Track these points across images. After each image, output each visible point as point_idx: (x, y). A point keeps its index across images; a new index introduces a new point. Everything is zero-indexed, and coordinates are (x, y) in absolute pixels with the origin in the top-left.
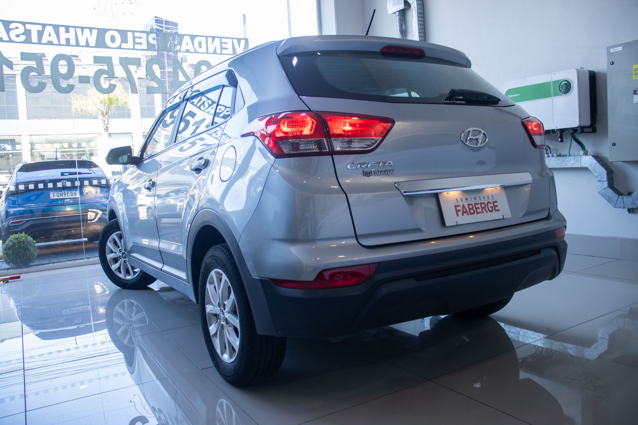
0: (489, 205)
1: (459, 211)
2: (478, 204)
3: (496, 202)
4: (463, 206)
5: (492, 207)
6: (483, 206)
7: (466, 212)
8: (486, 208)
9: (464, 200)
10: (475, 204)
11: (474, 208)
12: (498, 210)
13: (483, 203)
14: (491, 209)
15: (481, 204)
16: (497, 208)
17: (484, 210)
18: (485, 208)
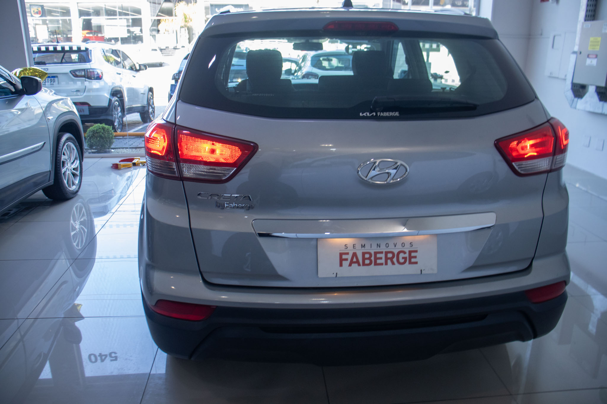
0: (401, 255)
2: (382, 253)
3: (415, 251)
4: (355, 255)
5: (404, 258)
6: (390, 255)
7: (358, 262)
8: (395, 260)
9: (358, 246)
10: (376, 253)
11: (373, 258)
12: (416, 263)
13: (392, 252)
14: (402, 261)
15: (387, 253)
16: (413, 260)
17: (389, 261)
18: (391, 259)
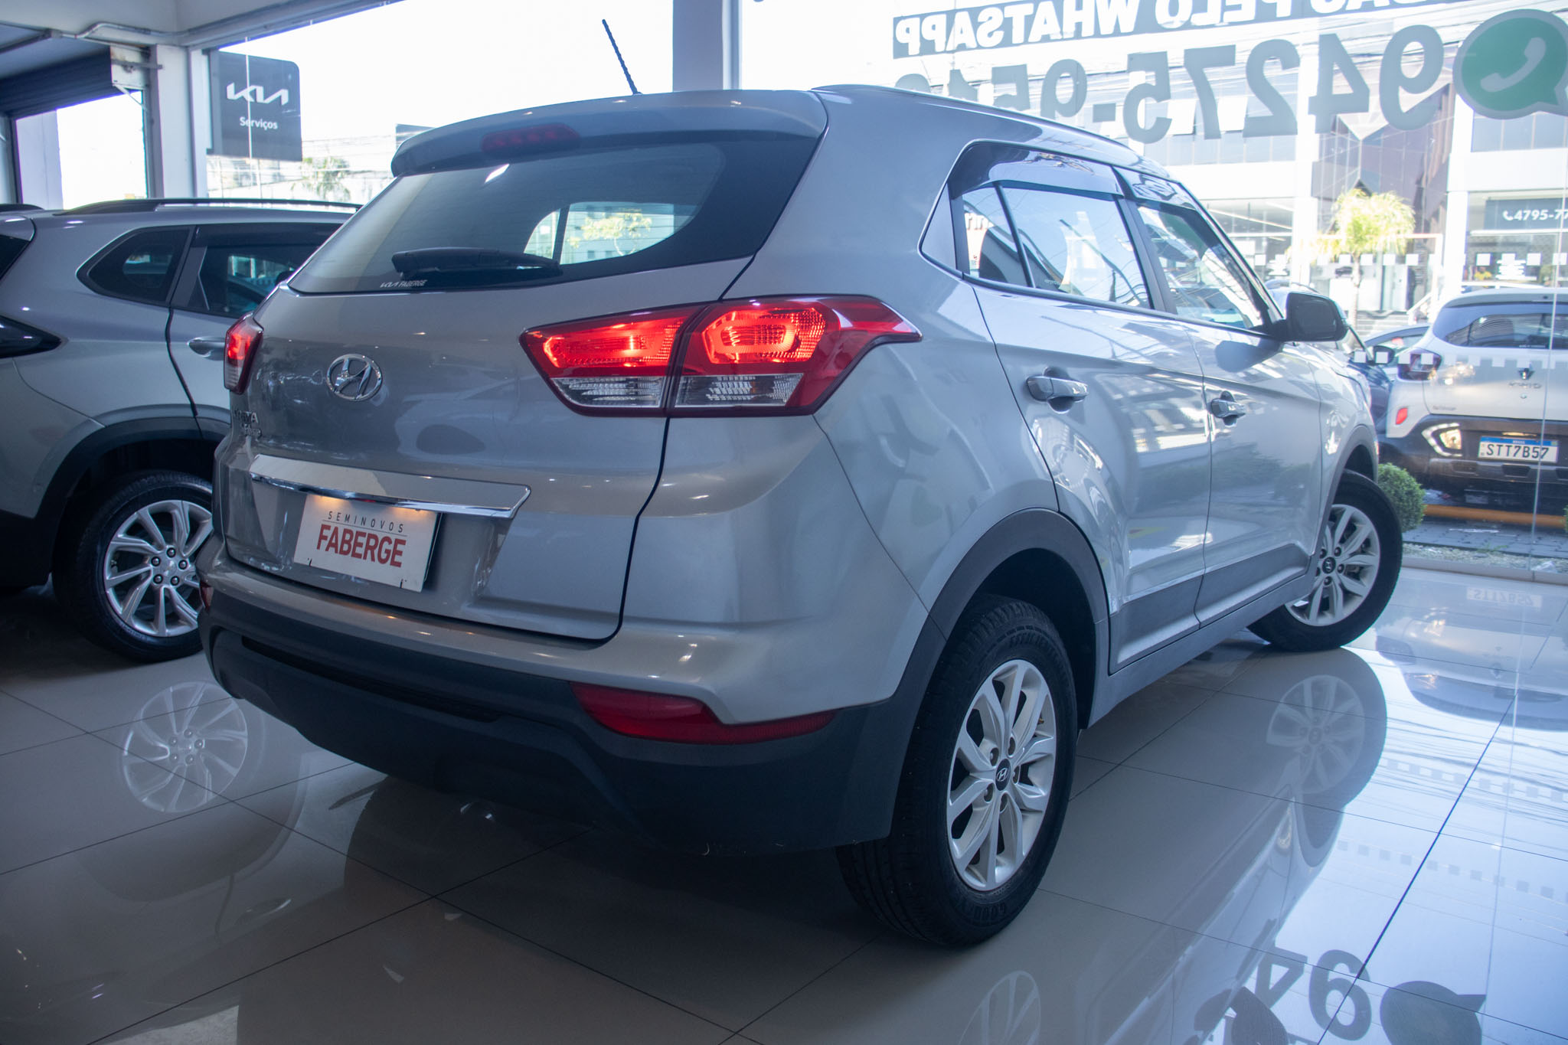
0: (386, 545)
1: (325, 538)
2: (363, 534)
3: (403, 542)
4: (336, 530)
5: (387, 551)
6: (372, 542)
7: (335, 546)
8: (376, 551)
9: (342, 518)
10: (359, 534)
11: (352, 543)
12: (399, 565)
13: (375, 537)
14: (384, 556)
15: (371, 536)
16: (397, 558)
17: (369, 552)
18: (372, 548)
